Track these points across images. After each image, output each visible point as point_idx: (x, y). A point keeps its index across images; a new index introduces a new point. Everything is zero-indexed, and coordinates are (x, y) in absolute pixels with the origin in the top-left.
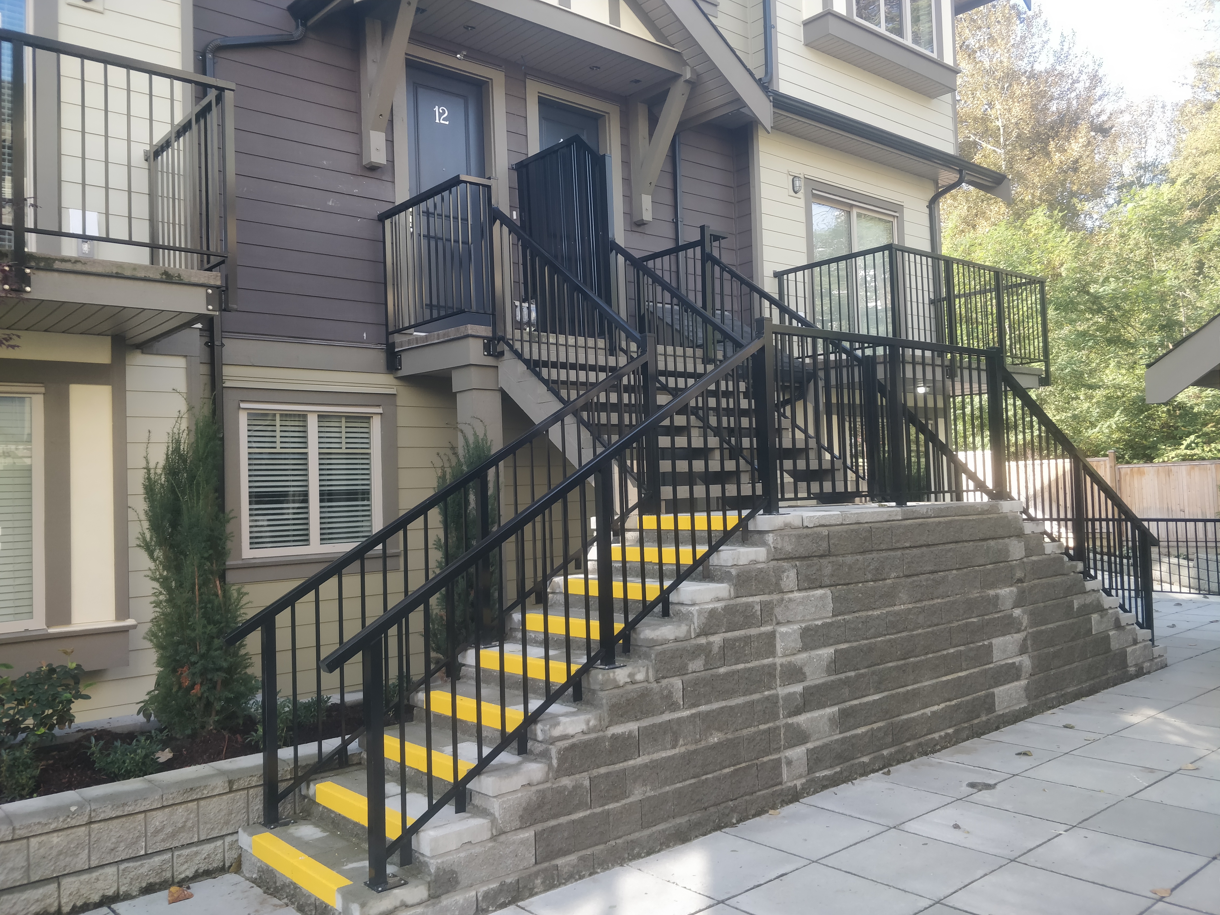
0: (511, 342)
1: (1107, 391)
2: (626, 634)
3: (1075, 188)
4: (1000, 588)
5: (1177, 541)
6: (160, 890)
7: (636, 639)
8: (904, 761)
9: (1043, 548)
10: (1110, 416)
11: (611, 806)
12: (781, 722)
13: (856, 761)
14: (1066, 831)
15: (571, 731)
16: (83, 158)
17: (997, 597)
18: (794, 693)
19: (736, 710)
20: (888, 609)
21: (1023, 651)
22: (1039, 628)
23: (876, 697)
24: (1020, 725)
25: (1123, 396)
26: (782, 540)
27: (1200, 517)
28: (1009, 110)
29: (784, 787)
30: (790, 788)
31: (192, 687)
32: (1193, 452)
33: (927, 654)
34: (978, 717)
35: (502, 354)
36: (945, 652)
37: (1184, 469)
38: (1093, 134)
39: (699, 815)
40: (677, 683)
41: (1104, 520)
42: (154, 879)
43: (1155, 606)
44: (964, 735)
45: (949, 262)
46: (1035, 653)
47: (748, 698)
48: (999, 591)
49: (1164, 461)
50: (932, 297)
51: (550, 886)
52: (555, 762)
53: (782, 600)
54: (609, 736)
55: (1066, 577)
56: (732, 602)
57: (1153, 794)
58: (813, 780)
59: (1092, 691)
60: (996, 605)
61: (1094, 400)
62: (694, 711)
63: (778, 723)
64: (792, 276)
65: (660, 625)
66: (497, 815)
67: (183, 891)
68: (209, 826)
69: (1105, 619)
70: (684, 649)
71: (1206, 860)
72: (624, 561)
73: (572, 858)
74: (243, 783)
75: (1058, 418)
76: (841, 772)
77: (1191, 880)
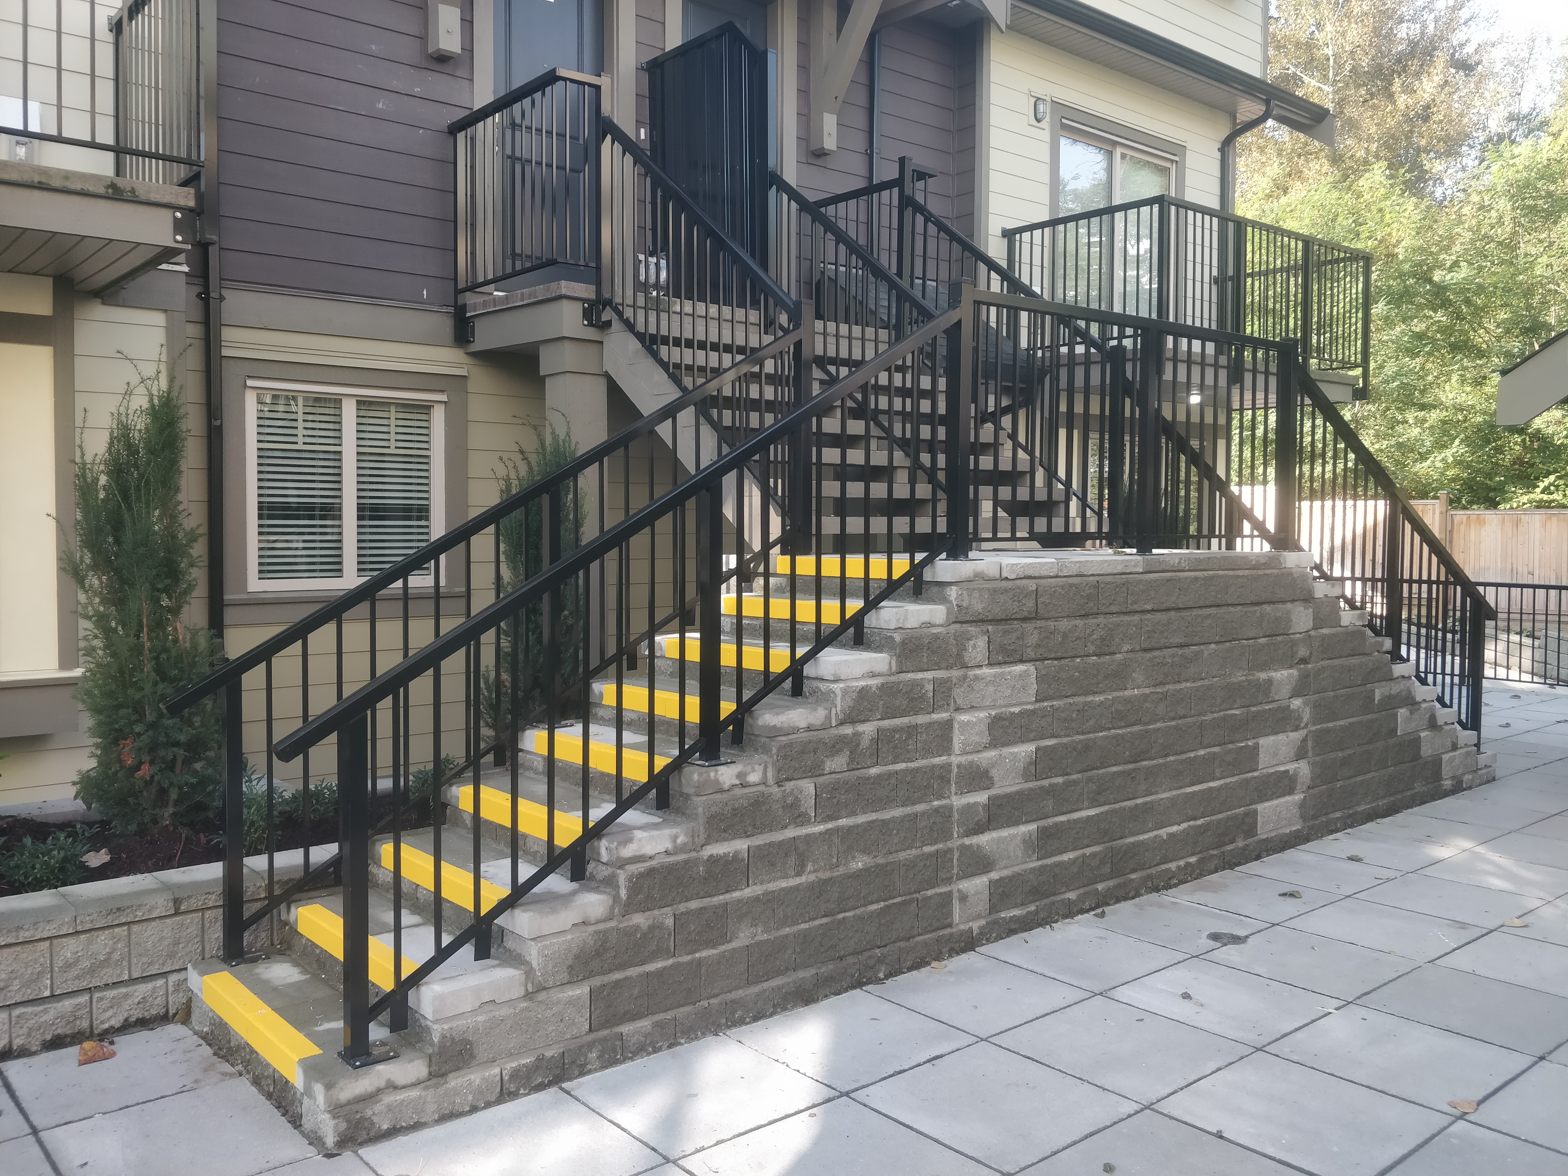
0: (620, 308)
1: (1445, 414)
2: (738, 719)
3: (1423, 142)
4: (1276, 671)
5: (1521, 613)
6: (71, 1044)
7: (751, 726)
8: (1126, 899)
9: (1339, 619)
10: (1444, 446)
11: (704, 954)
12: (955, 843)
13: (1059, 898)
14: (1337, 1009)
15: (649, 849)
16: (25, 26)
17: (1270, 682)
18: (976, 804)
19: (891, 826)
20: (1115, 694)
21: (1301, 754)
22: (1324, 726)
23: (1092, 812)
24: (1291, 854)
25: (1465, 421)
26: (970, 595)
27: (1553, 583)
28: (1343, 34)
29: (954, 930)
30: (962, 933)
31: (138, 768)
32: (1551, 497)
33: (1166, 756)
34: (1233, 841)
35: (608, 324)
36: (1192, 755)
37: (1537, 518)
38: (1453, 71)
39: (831, 967)
40: (808, 787)
41: (1425, 582)
42: (62, 1030)
43: (1485, 698)
44: (1212, 866)
45: (1241, 224)
46: (1318, 759)
47: (909, 810)
48: (1273, 674)
49: (1512, 508)
50: (1215, 273)
51: (610, 1060)
52: (623, 893)
53: (965, 677)
54: (705, 858)
55: (1368, 658)
56: (893, 679)
57: (1462, 960)
58: (995, 922)
59: (1391, 811)
60: (1267, 693)
61: (1426, 425)
62: (830, 825)
63: (949, 844)
64: (1026, 236)
65: (788, 708)
66: (535, 964)
67: (102, 1047)
68: (145, 959)
69: (1416, 716)
70: (820, 741)
71: (1529, 1060)
72: (739, 616)
73: (645, 1024)
74: (194, 903)
75: (1377, 446)
76: (1037, 912)
77: (1507, 1088)
